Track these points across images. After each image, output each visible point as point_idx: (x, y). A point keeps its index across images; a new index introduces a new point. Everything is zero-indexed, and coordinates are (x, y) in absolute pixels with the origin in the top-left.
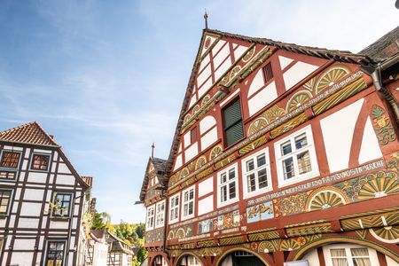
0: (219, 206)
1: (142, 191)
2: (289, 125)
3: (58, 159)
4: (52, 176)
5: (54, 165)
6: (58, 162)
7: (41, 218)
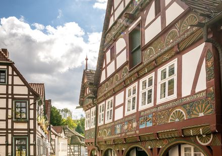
0: (126, 115)
1: (80, 98)
2: (166, 57)
3: (13, 73)
4: (10, 87)
5: (10, 77)
6: (13, 75)
7: (6, 120)
